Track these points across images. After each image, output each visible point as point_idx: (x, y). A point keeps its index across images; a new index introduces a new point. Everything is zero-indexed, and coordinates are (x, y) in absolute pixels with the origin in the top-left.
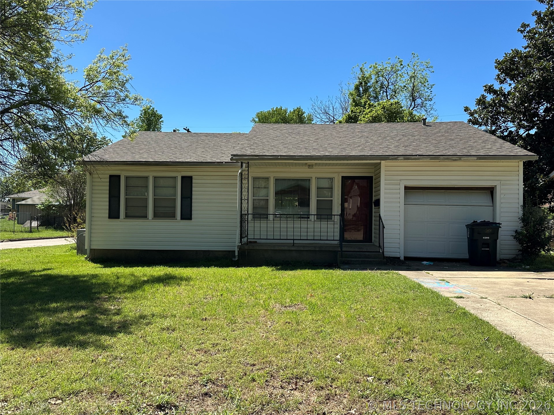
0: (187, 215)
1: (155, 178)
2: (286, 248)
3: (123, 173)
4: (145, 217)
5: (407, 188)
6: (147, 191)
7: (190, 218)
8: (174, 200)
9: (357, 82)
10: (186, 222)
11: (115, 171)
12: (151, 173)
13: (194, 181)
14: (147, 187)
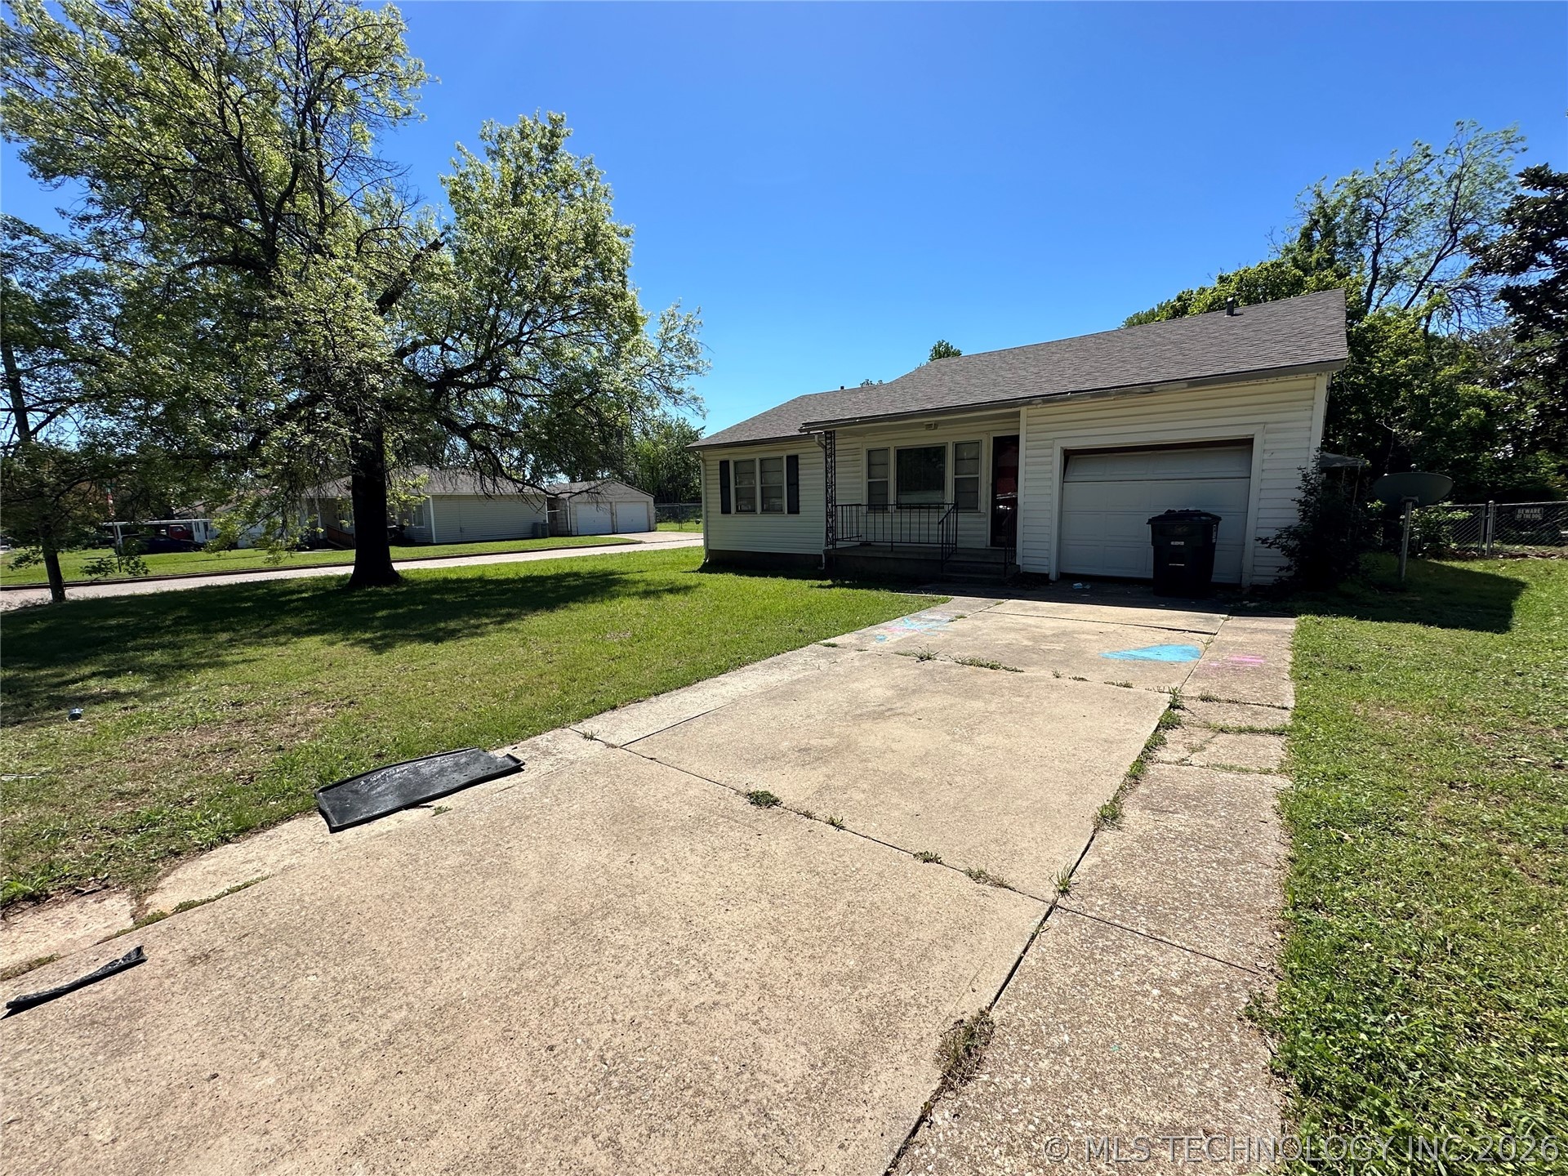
0: (794, 509)
1: (762, 461)
2: (880, 555)
3: (732, 456)
4: (753, 511)
5: (1069, 456)
6: (754, 478)
7: (797, 512)
8: (781, 488)
9: (1306, 223)
10: (793, 517)
11: (724, 455)
12: (756, 454)
13: (800, 461)
14: (753, 473)
